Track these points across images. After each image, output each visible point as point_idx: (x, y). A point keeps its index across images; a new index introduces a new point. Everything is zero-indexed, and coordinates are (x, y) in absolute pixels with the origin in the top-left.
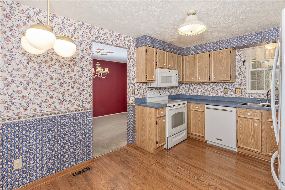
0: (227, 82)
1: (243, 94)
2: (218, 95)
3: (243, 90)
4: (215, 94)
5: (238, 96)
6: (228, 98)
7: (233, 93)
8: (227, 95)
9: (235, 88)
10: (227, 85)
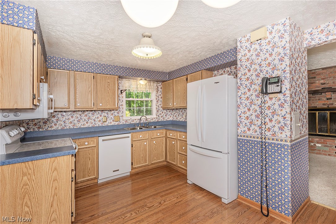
0: (106, 110)
1: (121, 121)
2: (95, 124)
3: (121, 118)
4: (92, 125)
5: (116, 123)
6: (107, 126)
7: (112, 121)
8: (106, 124)
9: (114, 116)
10: (106, 113)
